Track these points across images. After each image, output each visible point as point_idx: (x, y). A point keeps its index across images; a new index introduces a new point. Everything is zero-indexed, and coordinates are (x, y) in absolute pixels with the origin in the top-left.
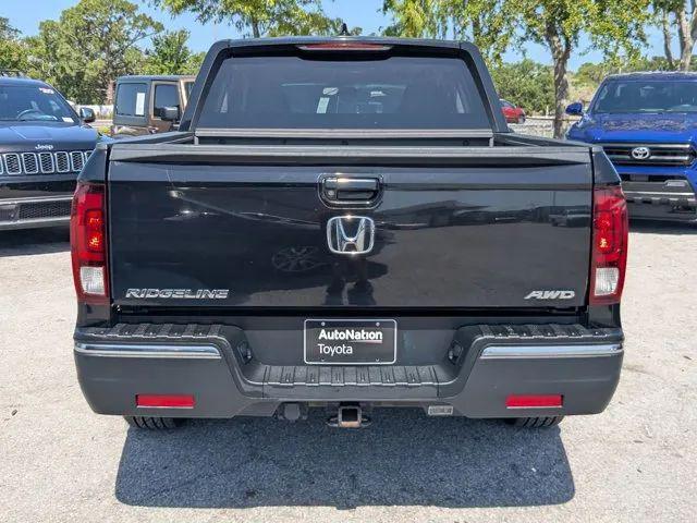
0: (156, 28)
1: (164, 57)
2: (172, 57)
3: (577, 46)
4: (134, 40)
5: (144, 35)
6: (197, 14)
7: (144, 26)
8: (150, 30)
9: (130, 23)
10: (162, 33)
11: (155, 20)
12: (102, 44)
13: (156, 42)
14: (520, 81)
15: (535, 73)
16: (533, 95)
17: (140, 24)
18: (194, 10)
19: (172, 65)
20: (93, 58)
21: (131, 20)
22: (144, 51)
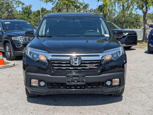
0: (22, 4)
1: (25, 13)
2: (27, 13)
3: (149, 10)
4: (16, 8)
5: (19, 6)
6: (52, 3)
7: (19, 4)
8: (20, 5)
9: (15, 3)
10: (24, 6)
11: (22, 2)
12: (6, 9)
13: (23, 8)
14: (129, 19)
15: (134, 16)
16: (133, 23)
17: (18, 3)
18: (51, 2)
19: (27, 15)
20: (3, 13)
21: (15, 2)
22: (19, 11)
